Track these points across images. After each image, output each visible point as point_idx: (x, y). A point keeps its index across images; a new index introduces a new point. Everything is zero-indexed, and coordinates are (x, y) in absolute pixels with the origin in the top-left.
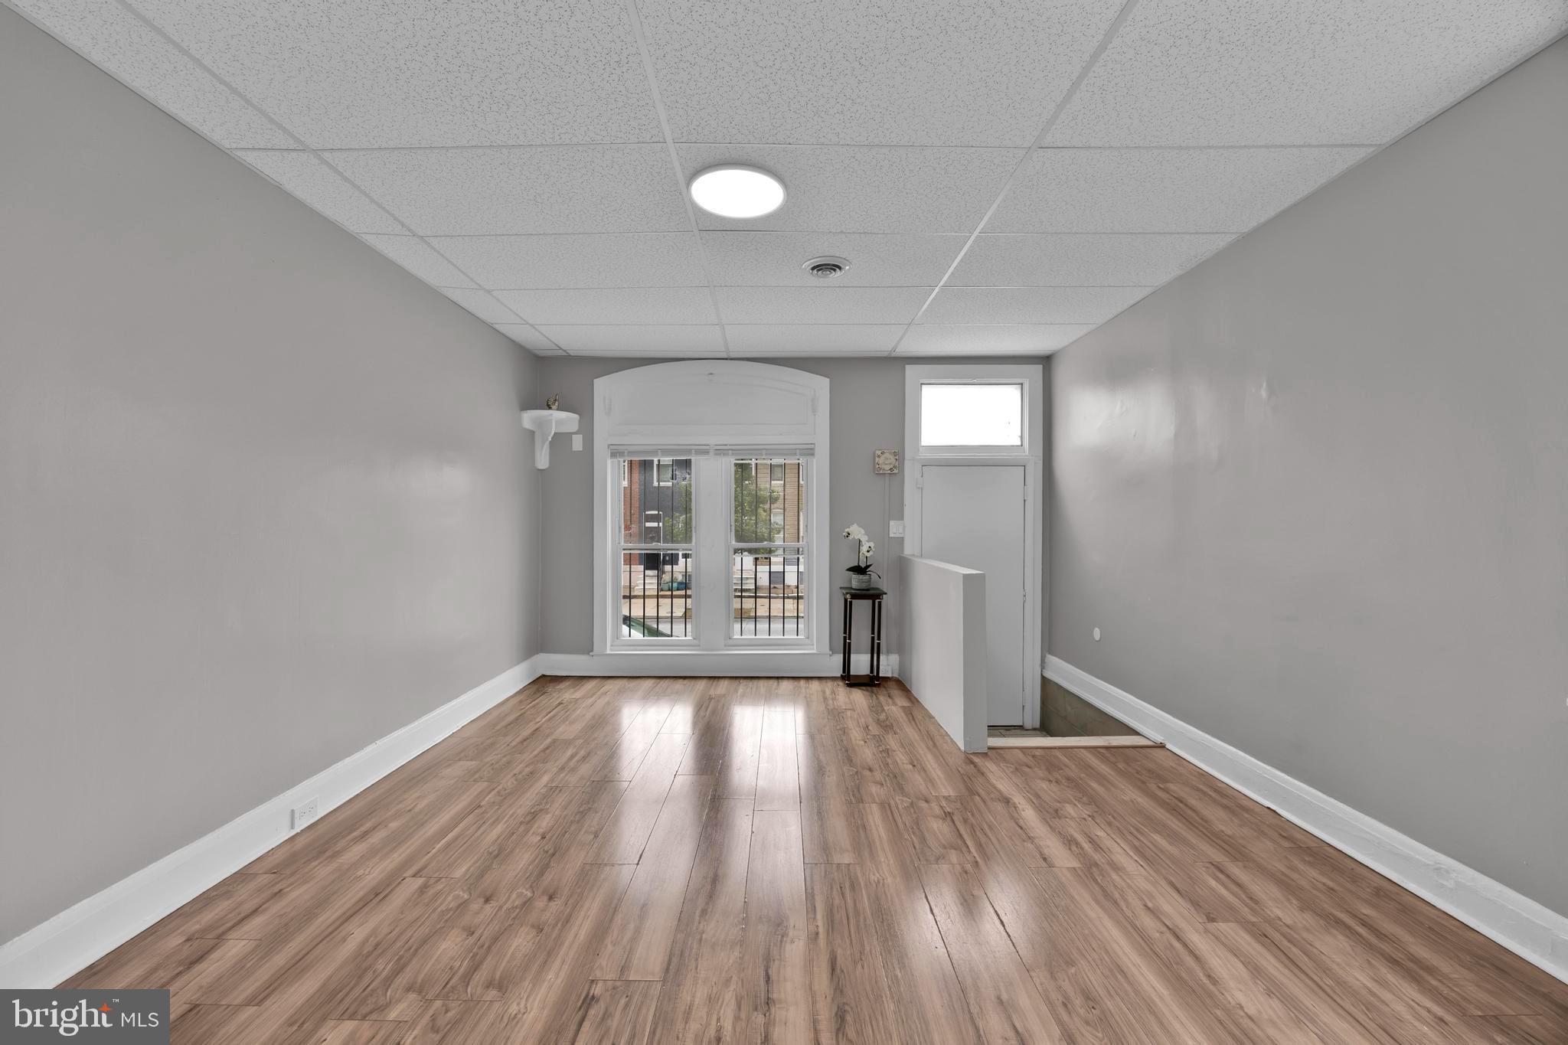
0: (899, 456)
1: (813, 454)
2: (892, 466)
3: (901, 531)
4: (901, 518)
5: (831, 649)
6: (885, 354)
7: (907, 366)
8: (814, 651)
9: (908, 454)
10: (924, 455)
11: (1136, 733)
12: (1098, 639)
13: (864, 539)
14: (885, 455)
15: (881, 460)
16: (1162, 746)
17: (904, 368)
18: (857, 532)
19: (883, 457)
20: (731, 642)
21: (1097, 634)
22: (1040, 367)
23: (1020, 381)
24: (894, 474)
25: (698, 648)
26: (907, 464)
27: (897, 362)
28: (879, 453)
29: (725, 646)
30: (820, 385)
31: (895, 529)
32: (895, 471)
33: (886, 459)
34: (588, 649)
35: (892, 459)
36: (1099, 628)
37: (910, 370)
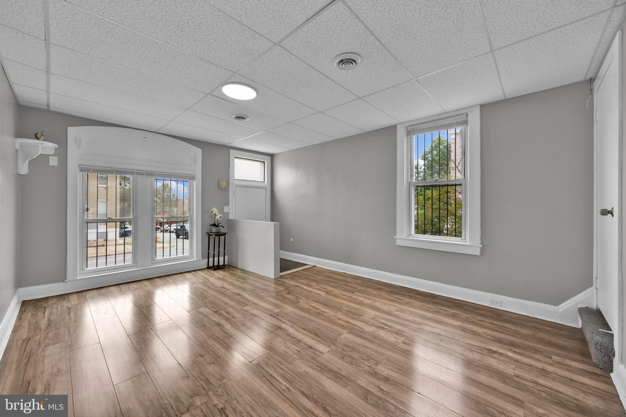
0: (228, 182)
1: (194, 179)
2: (225, 186)
3: (228, 210)
4: (228, 205)
5: (202, 258)
6: (224, 144)
7: (231, 150)
8: (195, 260)
9: (231, 182)
10: (236, 183)
11: (307, 265)
12: (292, 241)
13: (217, 213)
14: (223, 182)
15: (222, 184)
16: (315, 266)
17: (229, 151)
18: (215, 210)
19: (222, 182)
20: (155, 262)
21: (292, 240)
22: (270, 157)
23: (264, 161)
24: (226, 189)
25: (137, 267)
26: (230, 185)
27: (228, 148)
28: (221, 181)
29: (152, 264)
30: (198, 152)
31: (226, 209)
32: (227, 188)
33: (224, 183)
34: (63, 278)
35: (226, 184)
36: (293, 238)
37: (232, 151)
